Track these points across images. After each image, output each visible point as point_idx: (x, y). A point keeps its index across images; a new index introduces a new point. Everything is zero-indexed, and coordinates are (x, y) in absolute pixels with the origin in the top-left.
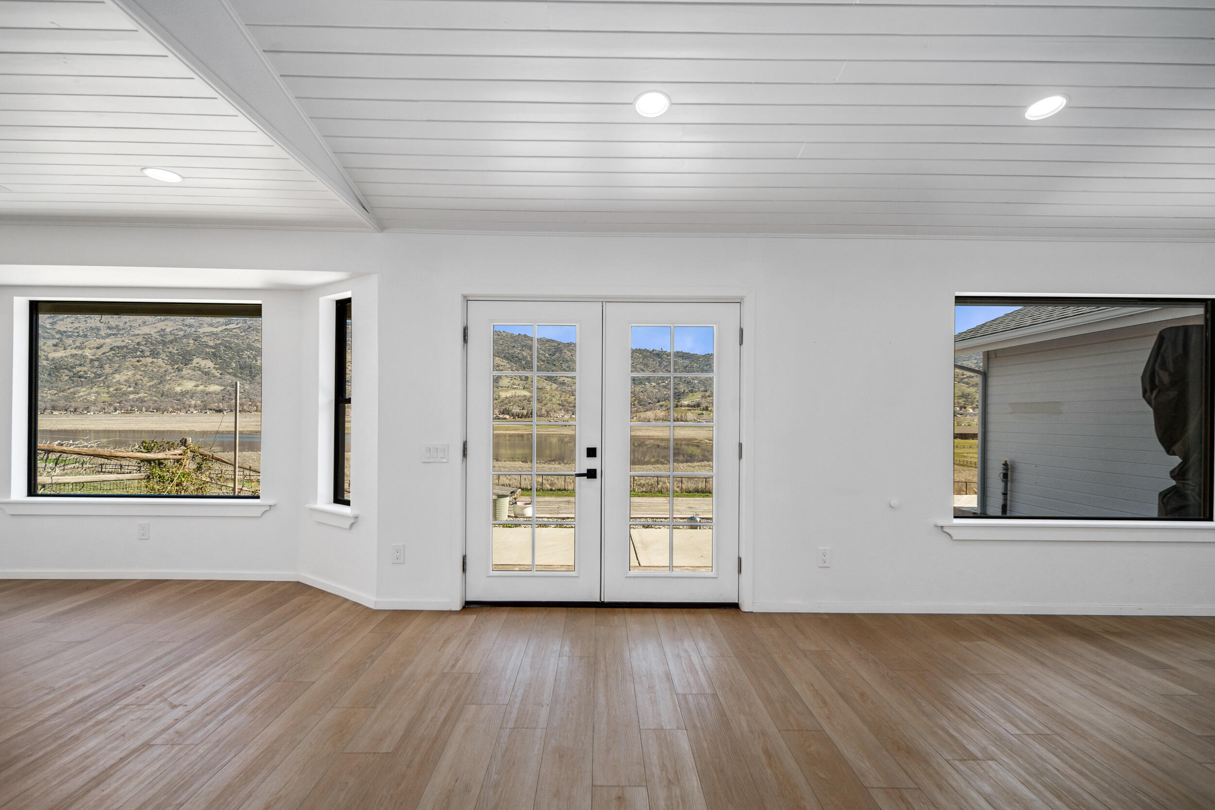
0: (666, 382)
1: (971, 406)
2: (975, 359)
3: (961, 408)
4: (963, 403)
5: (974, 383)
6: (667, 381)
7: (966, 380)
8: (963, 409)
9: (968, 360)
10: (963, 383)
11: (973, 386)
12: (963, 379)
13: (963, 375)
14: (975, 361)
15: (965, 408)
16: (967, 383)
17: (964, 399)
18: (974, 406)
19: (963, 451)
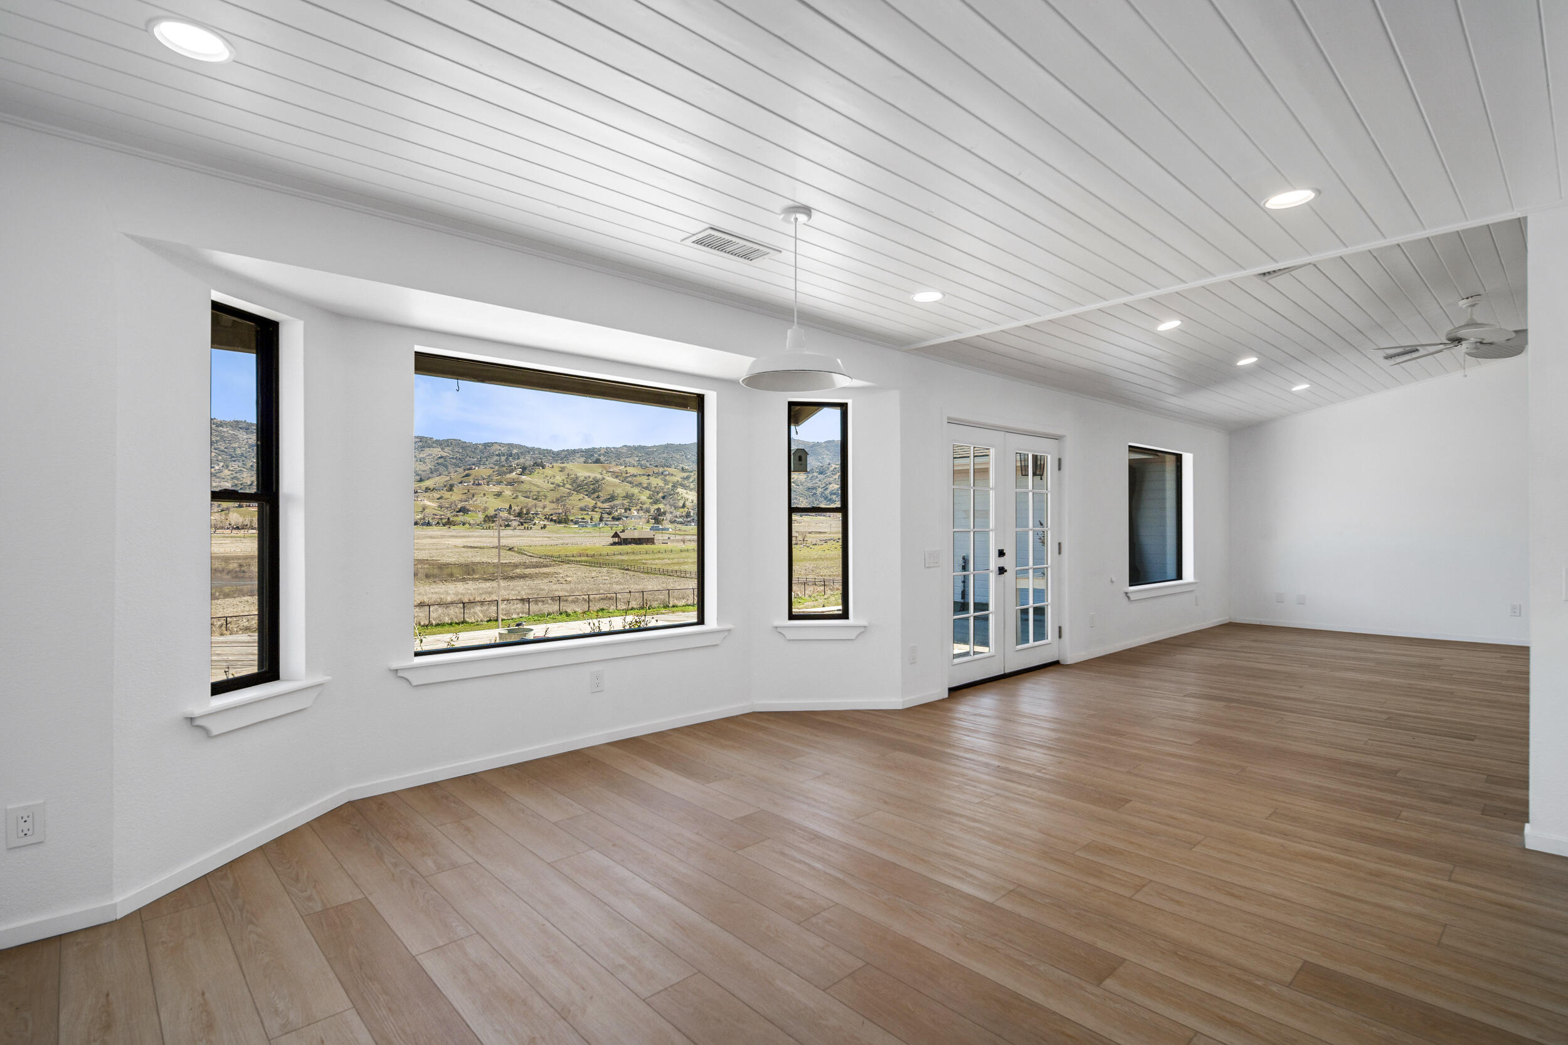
0: (217, 467)
1: (635, 508)
2: (637, 456)
3: (626, 510)
4: (627, 504)
5: (637, 483)
6: (219, 465)
7: (630, 479)
8: (628, 512)
9: (630, 457)
10: (627, 482)
11: (637, 485)
12: (627, 477)
13: (627, 473)
14: (637, 459)
15: (630, 510)
16: (631, 483)
17: (628, 501)
18: (638, 507)
19: (641, 558)
